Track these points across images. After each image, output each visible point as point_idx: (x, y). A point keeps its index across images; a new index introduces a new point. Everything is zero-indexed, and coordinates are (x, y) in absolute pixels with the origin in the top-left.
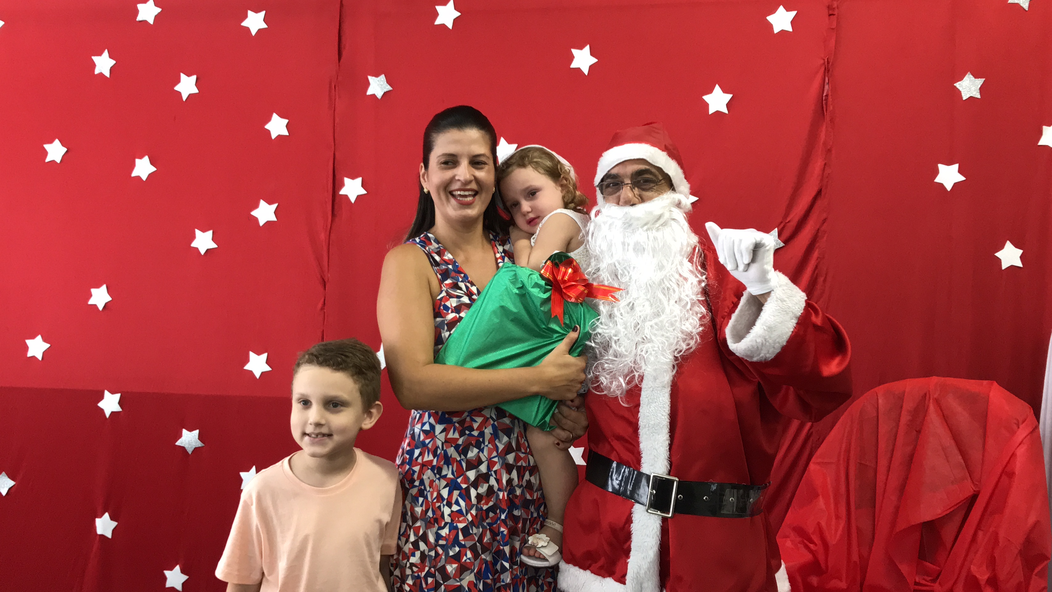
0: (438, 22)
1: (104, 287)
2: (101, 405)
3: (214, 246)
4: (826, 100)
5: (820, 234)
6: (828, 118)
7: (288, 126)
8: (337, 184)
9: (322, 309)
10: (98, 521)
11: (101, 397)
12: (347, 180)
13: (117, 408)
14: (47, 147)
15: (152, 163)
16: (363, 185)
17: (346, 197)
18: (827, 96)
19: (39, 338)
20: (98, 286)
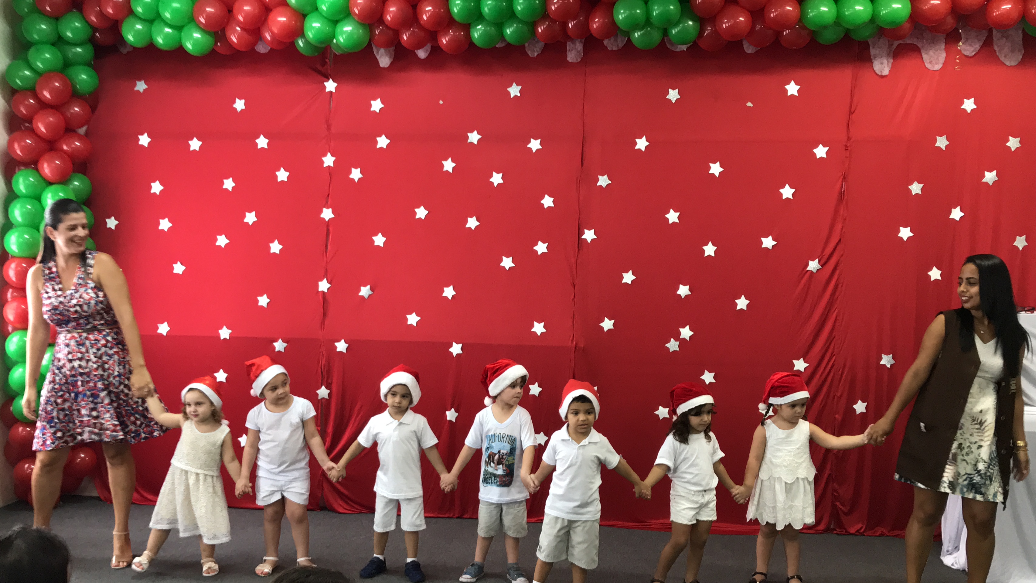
0: (637, 147)
1: (451, 287)
2: (451, 350)
3: (513, 265)
4: (844, 193)
5: (840, 262)
6: (844, 203)
7: (553, 202)
8: (581, 233)
9: (574, 299)
10: (447, 413)
11: (451, 346)
12: (586, 231)
13: (460, 352)
14: (416, 210)
15: (478, 220)
16: (595, 234)
17: (586, 239)
18: (844, 191)
19: (414, 314)
20: (448, 286)
